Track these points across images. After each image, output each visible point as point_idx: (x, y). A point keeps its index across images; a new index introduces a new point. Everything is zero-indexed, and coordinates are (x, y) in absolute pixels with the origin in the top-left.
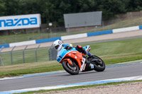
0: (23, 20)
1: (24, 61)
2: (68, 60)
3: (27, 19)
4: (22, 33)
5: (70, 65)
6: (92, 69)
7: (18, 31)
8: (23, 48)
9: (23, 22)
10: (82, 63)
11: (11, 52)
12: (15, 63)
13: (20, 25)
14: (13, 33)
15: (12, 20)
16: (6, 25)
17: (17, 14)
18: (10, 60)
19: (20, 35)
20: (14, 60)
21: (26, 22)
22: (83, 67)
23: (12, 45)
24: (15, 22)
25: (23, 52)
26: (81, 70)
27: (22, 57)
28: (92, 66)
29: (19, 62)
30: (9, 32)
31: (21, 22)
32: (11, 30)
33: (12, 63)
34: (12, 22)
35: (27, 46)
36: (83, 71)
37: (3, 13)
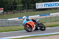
0: (56, 4)
1: (56, 21)
2: (27, 25)
3: (58, 4)
4: (55, 9)
5: (28, 27)
6: (39, 30)
7: (54, 8)
8: (56, 16)
9: (56, 5)
10: (34, 27)
11: (51, 17)
12: (52, 22)
13: (54, 6)
14: (52, 9)
15: (51, 4)
16: (49, 6)
17: (53, 2)
18: (50, 20)
19: (55, 10)
20: (52, 20)
21: (57, 5)
22: (34, 29)
23: (51, 14)
24: (52, 5)
25: (56, 17)
26: (33, 30)
27: (55, 19)
28: (39, 28)
29: (54, 21)
30: (50, 9)
31: (55, 5)
32: (51, 8)
33: (51, 22)
34: (51, 5)
35: (57, 15)
36: (34, 30)
37: (48, 1)
